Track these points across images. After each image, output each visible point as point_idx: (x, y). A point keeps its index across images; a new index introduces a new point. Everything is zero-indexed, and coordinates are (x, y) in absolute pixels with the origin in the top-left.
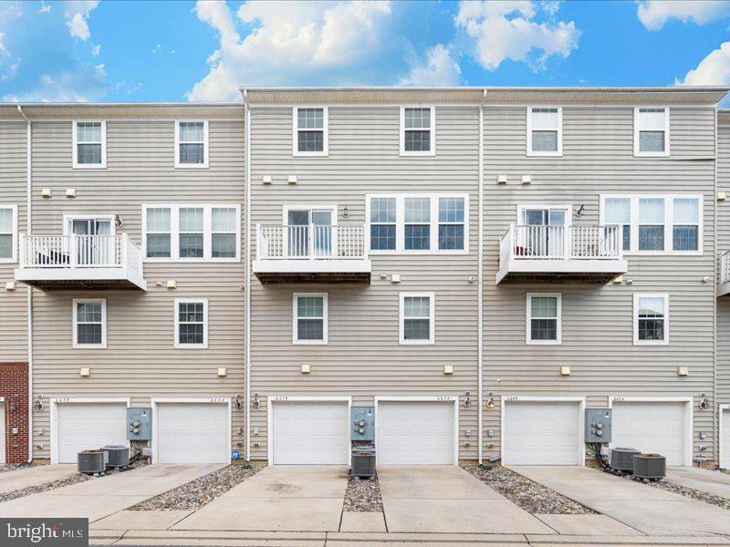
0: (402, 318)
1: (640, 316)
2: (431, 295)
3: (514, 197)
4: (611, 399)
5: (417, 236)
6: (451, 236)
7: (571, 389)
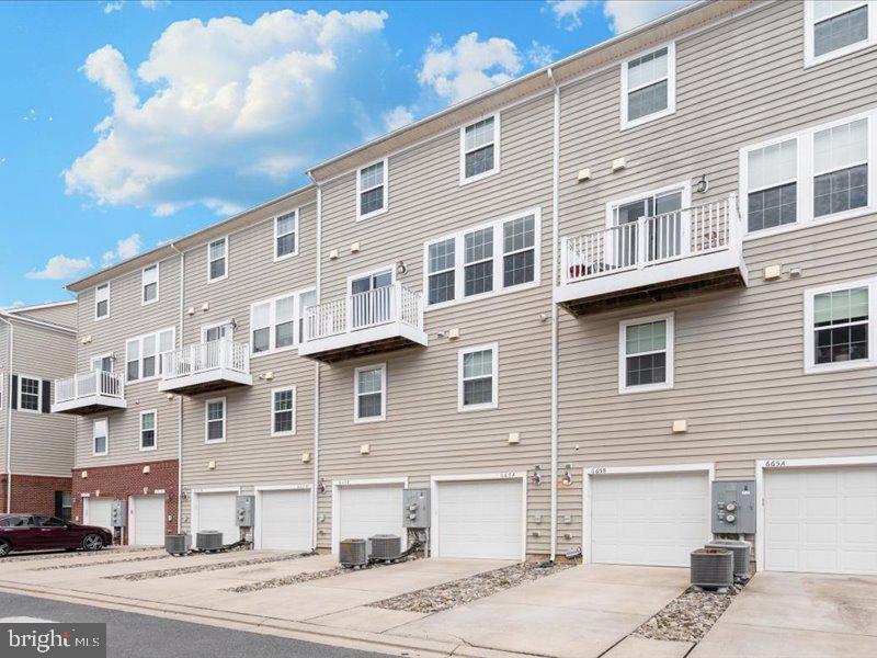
0: (461, 380)
1: (817, 325)
2: (494, 347)
3: (601, 194)
4: (761, 464)
5: (479, 279)
6: (520, 269)
7: (689, 452)
